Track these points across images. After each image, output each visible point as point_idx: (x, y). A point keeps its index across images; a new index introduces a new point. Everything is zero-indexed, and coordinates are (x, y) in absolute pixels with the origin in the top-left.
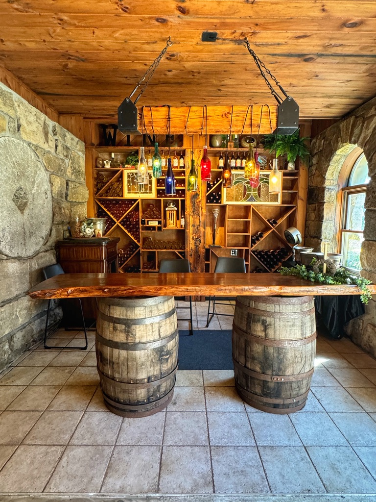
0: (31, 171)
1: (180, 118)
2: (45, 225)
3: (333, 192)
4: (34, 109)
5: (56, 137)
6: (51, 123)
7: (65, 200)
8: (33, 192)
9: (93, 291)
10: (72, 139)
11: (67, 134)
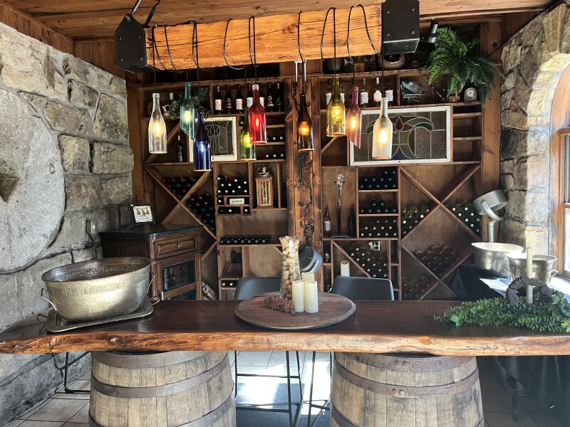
0: (23, 134)
1: (215, 41)
2: (49, 216)
3: (542, 138)
4: (27, 39)
5: (68, 76)
6: (59, 56)
7: (89, 173)
8: (27, 165)
9: (92, 340)
10: (100, 76)
11: (90, 70)
